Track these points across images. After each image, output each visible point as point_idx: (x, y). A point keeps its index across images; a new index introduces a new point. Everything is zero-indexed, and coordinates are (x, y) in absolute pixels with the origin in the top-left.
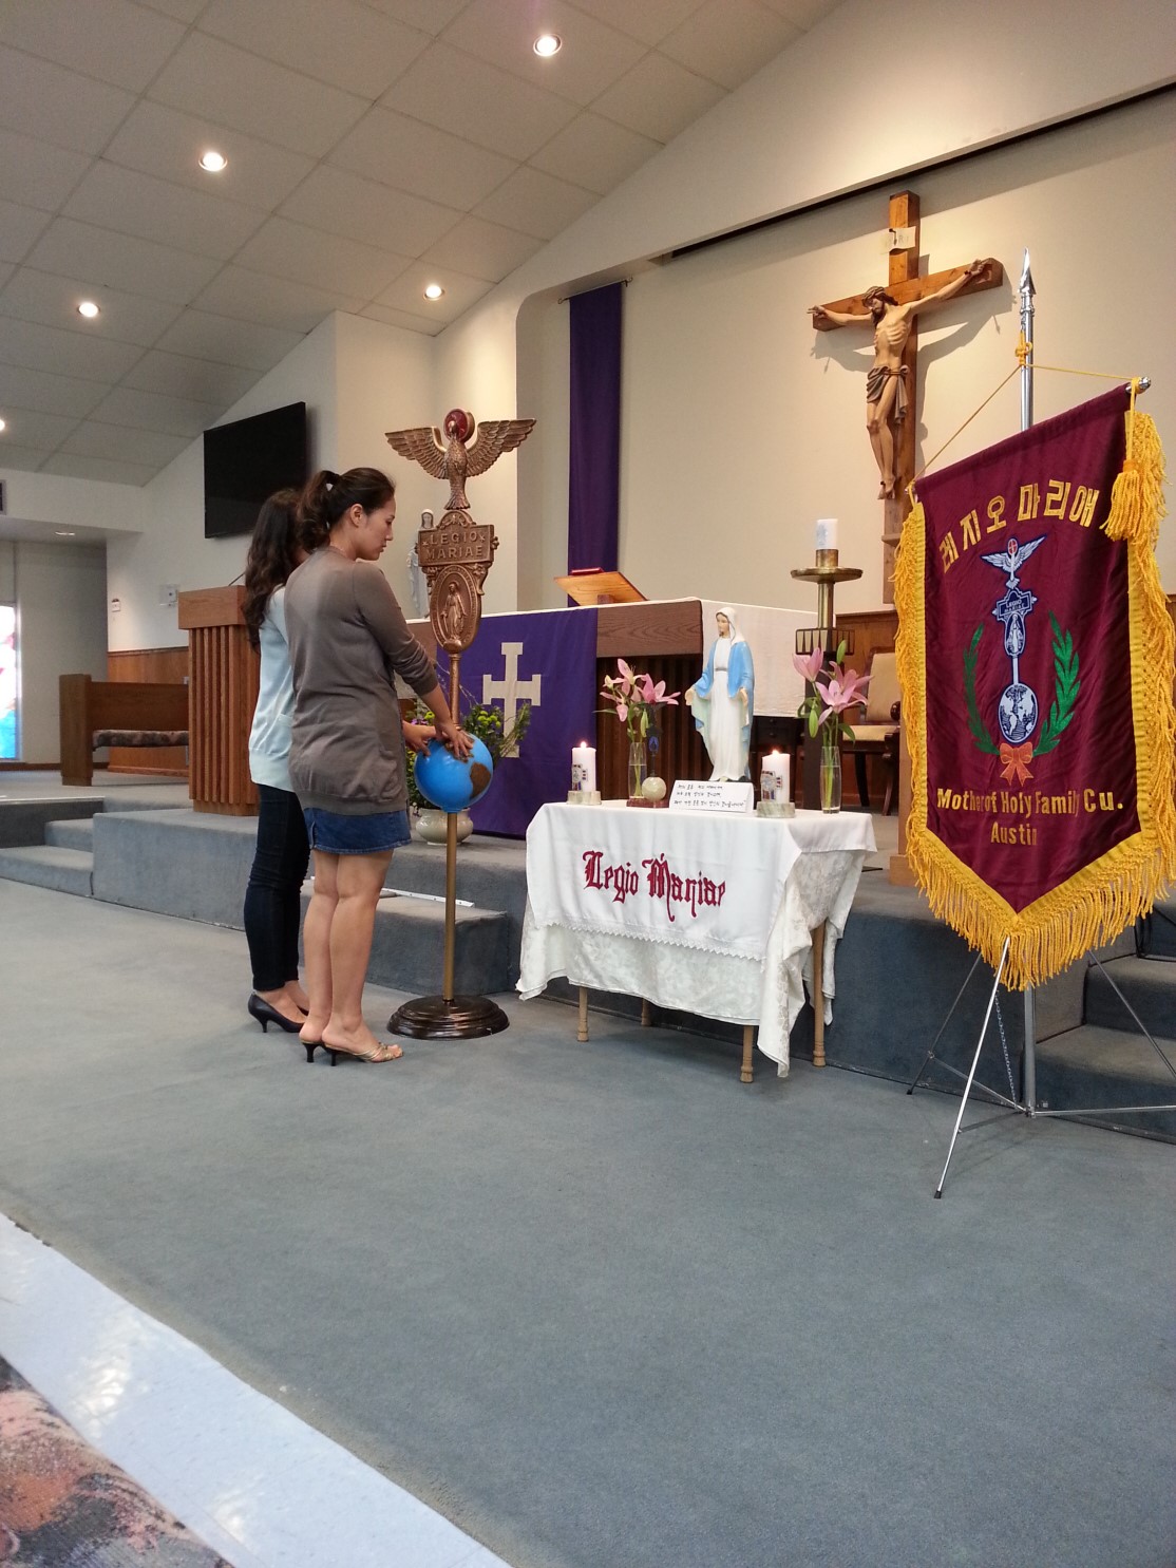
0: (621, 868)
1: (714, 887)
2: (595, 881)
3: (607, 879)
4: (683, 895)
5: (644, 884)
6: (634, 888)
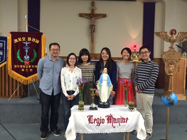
1: (125, 119)
2: (91, 122)
3: (94, 121)
5: (106, 121)
6: (103, 122)
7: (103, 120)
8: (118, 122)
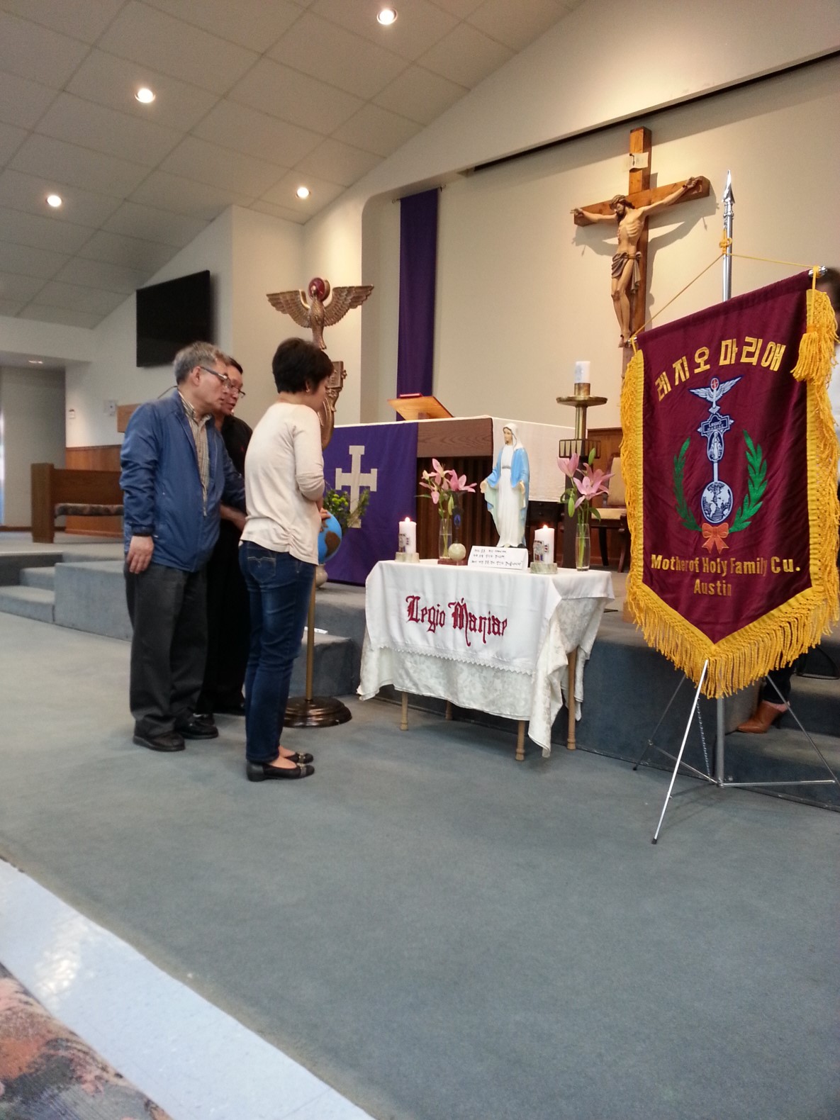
0: (433, 608)
1: (499, 622)
2: (414, 617)
3: (423, 615)
4: (477, 628)
5: (450, 620)
6: (442, 623)
7: (443, 615)
8: (480, 631)
